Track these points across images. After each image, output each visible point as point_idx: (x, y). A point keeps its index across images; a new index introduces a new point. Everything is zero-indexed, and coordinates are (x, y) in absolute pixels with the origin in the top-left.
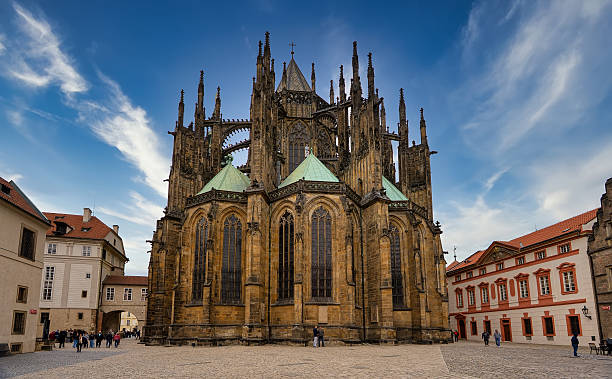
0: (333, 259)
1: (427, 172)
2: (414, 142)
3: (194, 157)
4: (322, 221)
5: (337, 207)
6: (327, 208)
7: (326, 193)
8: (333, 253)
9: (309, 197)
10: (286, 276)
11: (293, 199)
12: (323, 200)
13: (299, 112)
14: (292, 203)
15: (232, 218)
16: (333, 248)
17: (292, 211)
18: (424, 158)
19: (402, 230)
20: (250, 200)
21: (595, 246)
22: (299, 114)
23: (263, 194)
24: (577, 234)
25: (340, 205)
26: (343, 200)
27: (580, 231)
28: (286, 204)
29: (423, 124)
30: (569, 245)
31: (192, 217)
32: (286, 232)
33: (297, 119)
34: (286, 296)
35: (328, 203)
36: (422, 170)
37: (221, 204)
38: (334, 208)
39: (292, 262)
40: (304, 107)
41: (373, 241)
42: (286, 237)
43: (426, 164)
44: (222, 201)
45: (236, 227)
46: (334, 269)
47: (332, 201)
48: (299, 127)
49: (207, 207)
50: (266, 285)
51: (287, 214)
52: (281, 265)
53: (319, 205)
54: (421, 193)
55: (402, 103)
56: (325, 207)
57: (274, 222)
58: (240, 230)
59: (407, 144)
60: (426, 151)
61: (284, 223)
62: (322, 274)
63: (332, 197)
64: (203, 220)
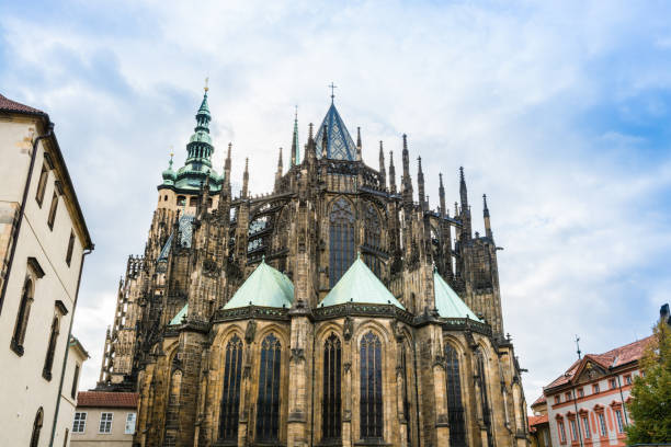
0: (384, 392)
1: (494, 272)
2: (477, 234)
3: (217, 248)
4: (372, 346)
5: (387, 332)
6: (376, 333)
7: (376, 317)
8: (384, 384)
9: (358, 320)
10: (332, 410)
11: (341, 322)
12: (373, 324)
13: (342, 186)
14: (339, 326)
15: (271, 338)
16: (383, 379)
17: (339, 334)
18: (490, 254)
19: (460, 352)
20: (294, 322)
22: (342, 188)
23: (309, 316)
25: (390, 331)
26: (393, 325)
28: (332, 326)
29: (486, 213)
31: (223, 334)
32: (332, 357)
33: (340, 194)
34: (332, 435)
35: (377, 328)
36: (488, 269)
37: (259, 323)
38: (384, 333)
39: (339, 394)
40: (348, 179)
41: (427, 368)
42: (332, 363)
43: (492, 262)
44: (261, 319)
45: (274, 348)
47: (381, 326)
48: (342, 204)
49: (244, 325)
50: (310, 422)
51: (333, 337)
52: (326, 395)
53: (368, 330)
54: (487, 297)
55: (463, 184)
56: (374, 331)
57: (318, 344)
58: (278, 351)
59: (470, 234)
60: (491, 246)
61: (330, 347)
62: (371, 409)
63: (381, 321)
64: (235, 339)
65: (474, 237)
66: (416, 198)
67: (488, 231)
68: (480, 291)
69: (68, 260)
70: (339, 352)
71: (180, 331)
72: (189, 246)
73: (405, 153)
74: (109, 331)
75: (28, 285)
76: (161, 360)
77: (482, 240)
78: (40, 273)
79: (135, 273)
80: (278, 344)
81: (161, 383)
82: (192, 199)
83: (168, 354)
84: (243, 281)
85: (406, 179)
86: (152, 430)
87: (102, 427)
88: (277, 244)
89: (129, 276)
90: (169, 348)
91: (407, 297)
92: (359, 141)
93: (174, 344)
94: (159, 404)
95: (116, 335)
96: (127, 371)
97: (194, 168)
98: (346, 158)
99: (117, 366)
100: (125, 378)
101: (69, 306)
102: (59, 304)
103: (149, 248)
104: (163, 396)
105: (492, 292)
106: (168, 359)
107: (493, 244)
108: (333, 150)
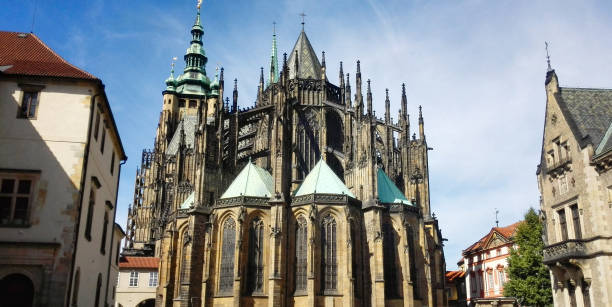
2: (414, 137)
7: (333, 204)
10: (301, 271)
11: (308, 208)
12: (331, 209)
14: (306, 211)
16: (338, 248)
17: (306, 216)
19: (396, 228)
20: (273, 209)
23: (284, 204)
25: (343, 214)
26: (346, 210)
28: (301, 210)
29: (421, 121)
31: (221, 217)
32: (301, 233)
33: (309, 107)
34: (301, 288)
35: (334, 212)
37: (248, 208)
38: (339, 216)
40: (315, 94)
42: (301, 238)
44: (250, 206)
46: (338, 266)
47: (338, 211)
49: (237, 210)
50: (284, 279)
55: (404, 97)
57: (291, 224)
58: (262, 229)
59: (409, 137)
63: (337, 207)
64: (230, 220)
65: (411, 139)
66: (365, 112)
67: (423, 135)
69: (112, 171)
70: (306, 229)
71: (189, 214)
72: (192, 147)
73: (359, 76)
74: (130, 209)
75: (92, 194)
77: (418, 141)
78: (98, 185)
79: (147, 163)
80: (262, 224)
81: (175, 251)
82: (190, 102)
83: (181, 230)
84: (236, 176)
85: (359, 97)
86: (172, 285)
87: (131, 282)
88: (261, 145)
89: (143, 166)
90: (181, 226)
91: (358, 188)
92: (324, 63)
93: (184, 223)
95: (135, 212)
96: (146, 240)
97: (192, 76)
98: (314, 77)
99: (138, 236)
100: (146, 245)
101: (113, 203)
102: (108, 203)
103: (158, 144)
105: (424, 182)
106: (180, 234)
107: (426, 145)
108: (303, 70)
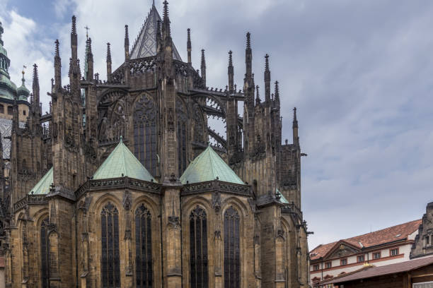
2: (286, 141)
4: (232, 220)
5: (245, 208)
6: (236, 208)
7: (237, 195)
8: (241, 249)
9: (224, 197)
10: (199, 268)
12: (234, 201)
14: (206, 200)
15: (143, 208)
16: (241, 246)
17: (205, 208)
18: (296, 158)
19: (286, 230)
21: (415, 253)
23: (180, 190)
24: (404, 242)
25: (248, 207)
27: (406, 239)
28: (199, 200)
29: (295, 124)
30: (397, 250)
31: (97, 202)
32: (198, 226)
35: (238, 203)
36: (293, 171)
37: (134, 193)
38: (243, 209)
43: (297, 165)
44: (135, 190)
45: (146, 217)
46: (242, 263)
47: (241, 203)
49: (119, 194)
51: (199, 210)
52: (192, 256)
53: (230, 205)
54: (292, 192)
56: (235, 207)
57: (185, 216)
58: (149, 220)
59: (281, 141)
60: (298, 152)
61: (195, 218)
62: (232, 269)
63: (241, 198)
64: (110, 207)
65: (283, 143)
68: (286, 187)
70: (205, 222)
71: (49, 199)
76: (29, 224)
77: (290, 146)
80: (149, 213)
81: (32, 244)
83: (35, 220)
85: (249, 77)
86: (31, 282)
90: (35, 215)
93: (40, 211)
94: (34, 261)
104: (35, 255)
105: (296, 189)
106: (35, 224)
107: (300, 150)
